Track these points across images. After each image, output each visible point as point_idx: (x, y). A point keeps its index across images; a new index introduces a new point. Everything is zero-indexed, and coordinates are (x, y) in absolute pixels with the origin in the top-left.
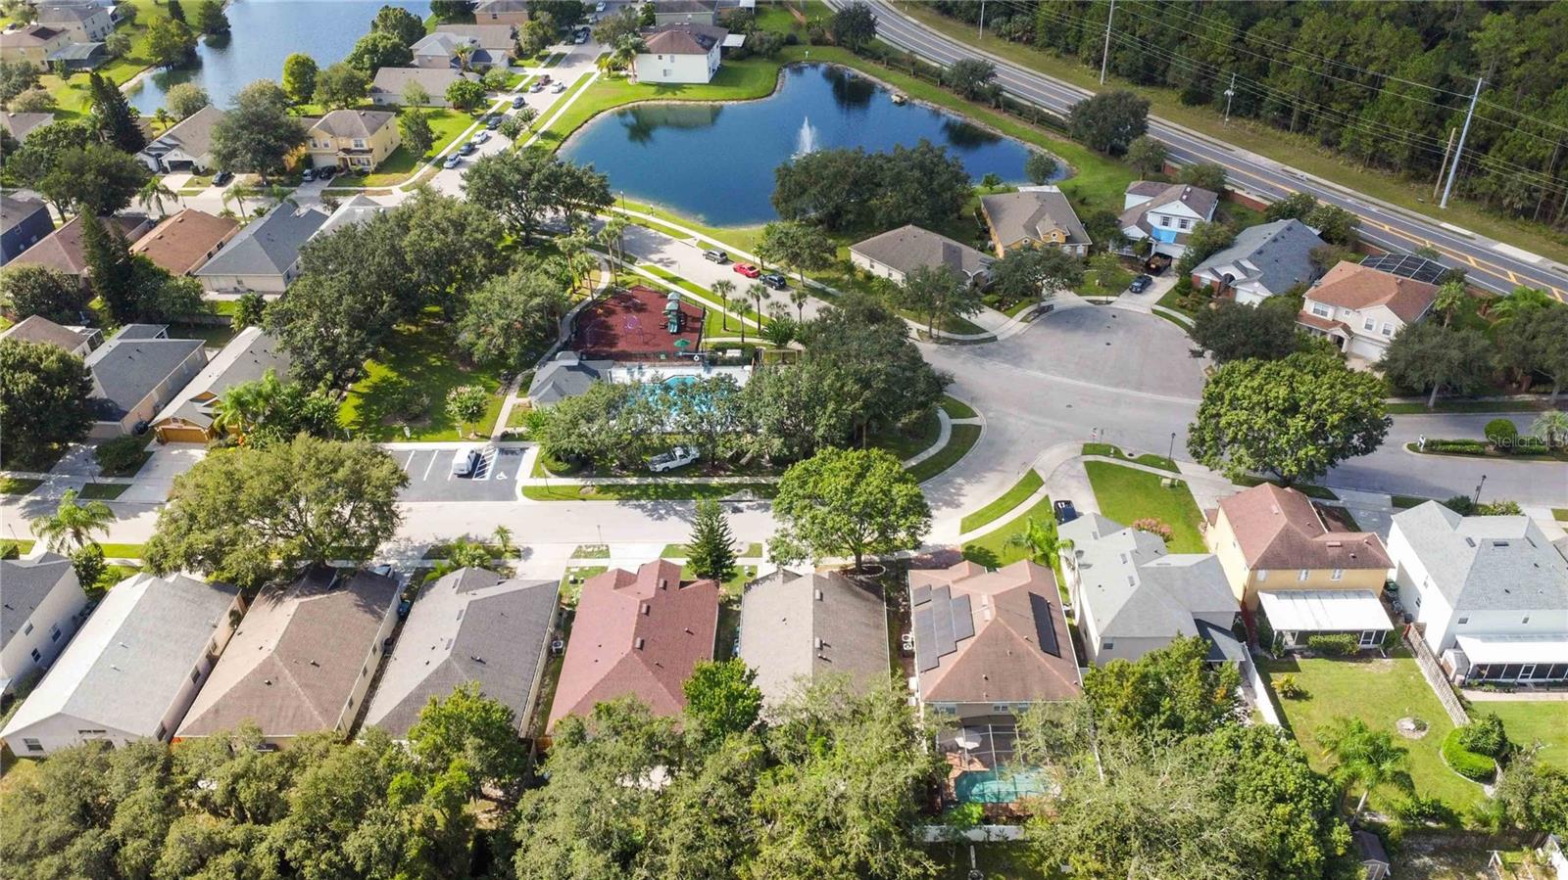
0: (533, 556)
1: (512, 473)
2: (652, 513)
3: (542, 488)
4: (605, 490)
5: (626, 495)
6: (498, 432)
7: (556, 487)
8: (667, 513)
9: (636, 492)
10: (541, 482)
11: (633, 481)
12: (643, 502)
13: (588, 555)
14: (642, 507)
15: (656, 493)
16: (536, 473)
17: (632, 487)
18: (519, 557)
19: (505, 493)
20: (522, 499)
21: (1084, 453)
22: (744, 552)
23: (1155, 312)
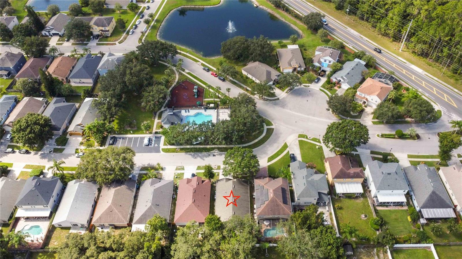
0: (166, 170)
1: (159, 144)
2: (193, 156)
3: (167, 149)
4: (182, 149)
5: (187, 151)
6: (154, 131)
7: (170, 149)
8: (197, 157)
9: (189, 150)
10: (166, 147)
11: (188, 147)
12: (191, 153)
13: (179, 169)
14: (191, 154)
15: (194, 150)
16: (165, 144)
17: (188, 149)
18: (163, 170)
19: (157, 150)
20: (162, 152)
21: (299, 137)
22: (216, 168)
23: (320, 90)
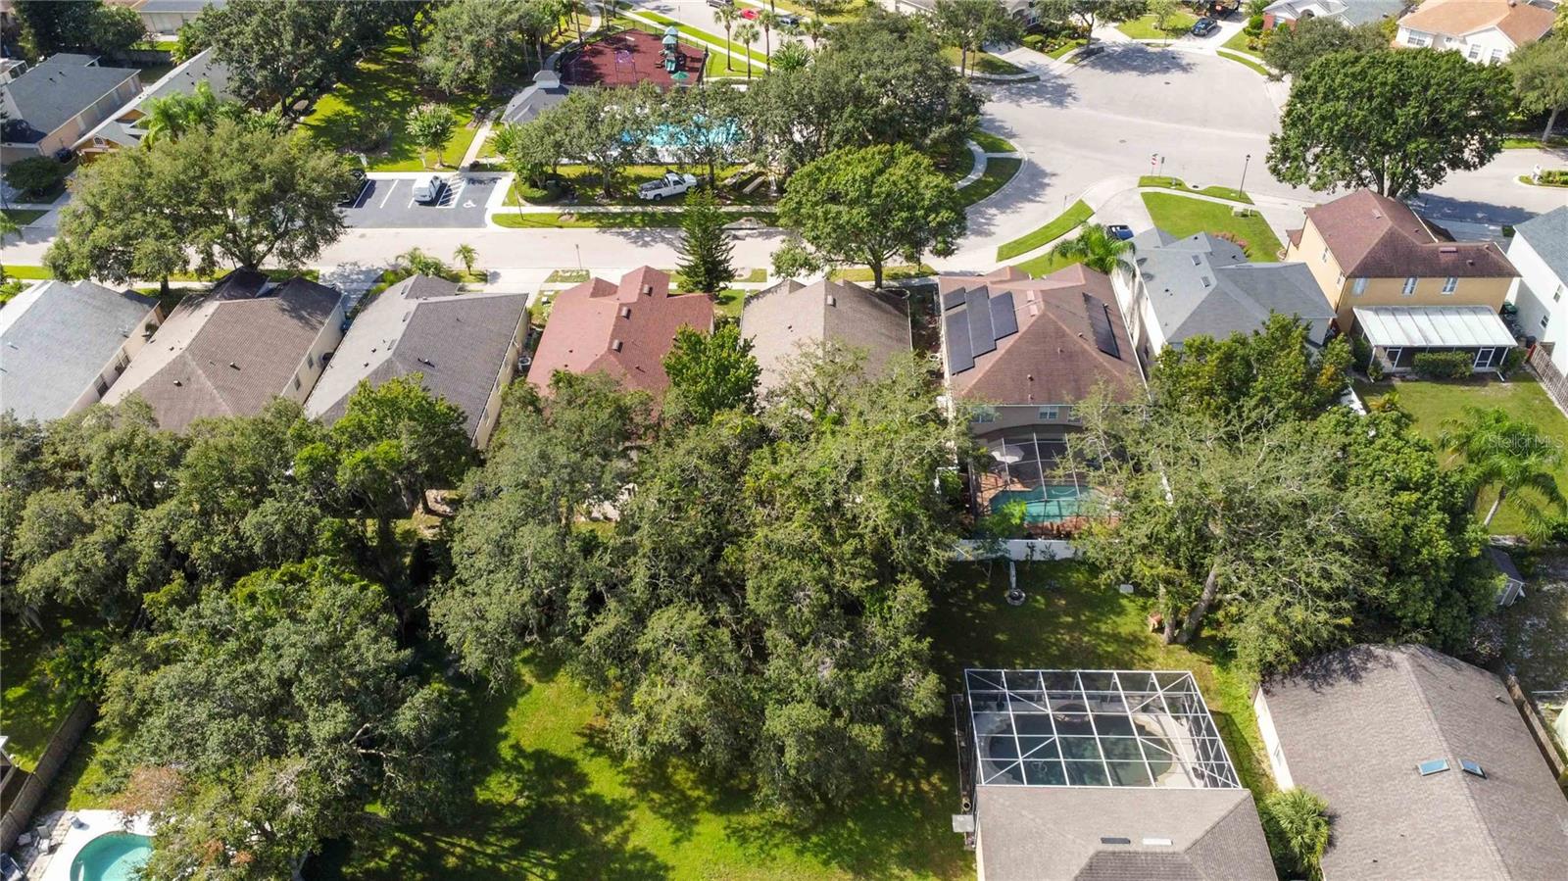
0: (500, 280)
1: (481, 202)
2: (635, 240)
3: (516, 216)
4: (583, 217)
5: (607, 222)
6: (466, 163)
7: (531, 215)
8: (654, 240)
9: (619, 220)
10: (514, 210)
11: (617, 209)
12: (626, 230)
13: (564, 280)
14: (625, 235)
15: (643, 220)
16: (510, 201)
17: (616, 215)
18: (486, 281)
19: (475, 220)
20: (492, 227)
21: (1140, 186)
22: (745, 277)
23: (1220, 54)
